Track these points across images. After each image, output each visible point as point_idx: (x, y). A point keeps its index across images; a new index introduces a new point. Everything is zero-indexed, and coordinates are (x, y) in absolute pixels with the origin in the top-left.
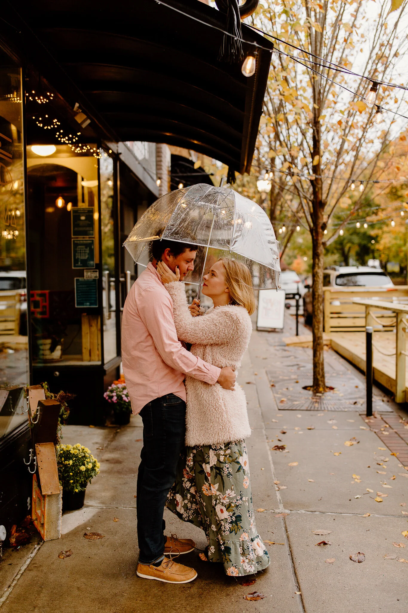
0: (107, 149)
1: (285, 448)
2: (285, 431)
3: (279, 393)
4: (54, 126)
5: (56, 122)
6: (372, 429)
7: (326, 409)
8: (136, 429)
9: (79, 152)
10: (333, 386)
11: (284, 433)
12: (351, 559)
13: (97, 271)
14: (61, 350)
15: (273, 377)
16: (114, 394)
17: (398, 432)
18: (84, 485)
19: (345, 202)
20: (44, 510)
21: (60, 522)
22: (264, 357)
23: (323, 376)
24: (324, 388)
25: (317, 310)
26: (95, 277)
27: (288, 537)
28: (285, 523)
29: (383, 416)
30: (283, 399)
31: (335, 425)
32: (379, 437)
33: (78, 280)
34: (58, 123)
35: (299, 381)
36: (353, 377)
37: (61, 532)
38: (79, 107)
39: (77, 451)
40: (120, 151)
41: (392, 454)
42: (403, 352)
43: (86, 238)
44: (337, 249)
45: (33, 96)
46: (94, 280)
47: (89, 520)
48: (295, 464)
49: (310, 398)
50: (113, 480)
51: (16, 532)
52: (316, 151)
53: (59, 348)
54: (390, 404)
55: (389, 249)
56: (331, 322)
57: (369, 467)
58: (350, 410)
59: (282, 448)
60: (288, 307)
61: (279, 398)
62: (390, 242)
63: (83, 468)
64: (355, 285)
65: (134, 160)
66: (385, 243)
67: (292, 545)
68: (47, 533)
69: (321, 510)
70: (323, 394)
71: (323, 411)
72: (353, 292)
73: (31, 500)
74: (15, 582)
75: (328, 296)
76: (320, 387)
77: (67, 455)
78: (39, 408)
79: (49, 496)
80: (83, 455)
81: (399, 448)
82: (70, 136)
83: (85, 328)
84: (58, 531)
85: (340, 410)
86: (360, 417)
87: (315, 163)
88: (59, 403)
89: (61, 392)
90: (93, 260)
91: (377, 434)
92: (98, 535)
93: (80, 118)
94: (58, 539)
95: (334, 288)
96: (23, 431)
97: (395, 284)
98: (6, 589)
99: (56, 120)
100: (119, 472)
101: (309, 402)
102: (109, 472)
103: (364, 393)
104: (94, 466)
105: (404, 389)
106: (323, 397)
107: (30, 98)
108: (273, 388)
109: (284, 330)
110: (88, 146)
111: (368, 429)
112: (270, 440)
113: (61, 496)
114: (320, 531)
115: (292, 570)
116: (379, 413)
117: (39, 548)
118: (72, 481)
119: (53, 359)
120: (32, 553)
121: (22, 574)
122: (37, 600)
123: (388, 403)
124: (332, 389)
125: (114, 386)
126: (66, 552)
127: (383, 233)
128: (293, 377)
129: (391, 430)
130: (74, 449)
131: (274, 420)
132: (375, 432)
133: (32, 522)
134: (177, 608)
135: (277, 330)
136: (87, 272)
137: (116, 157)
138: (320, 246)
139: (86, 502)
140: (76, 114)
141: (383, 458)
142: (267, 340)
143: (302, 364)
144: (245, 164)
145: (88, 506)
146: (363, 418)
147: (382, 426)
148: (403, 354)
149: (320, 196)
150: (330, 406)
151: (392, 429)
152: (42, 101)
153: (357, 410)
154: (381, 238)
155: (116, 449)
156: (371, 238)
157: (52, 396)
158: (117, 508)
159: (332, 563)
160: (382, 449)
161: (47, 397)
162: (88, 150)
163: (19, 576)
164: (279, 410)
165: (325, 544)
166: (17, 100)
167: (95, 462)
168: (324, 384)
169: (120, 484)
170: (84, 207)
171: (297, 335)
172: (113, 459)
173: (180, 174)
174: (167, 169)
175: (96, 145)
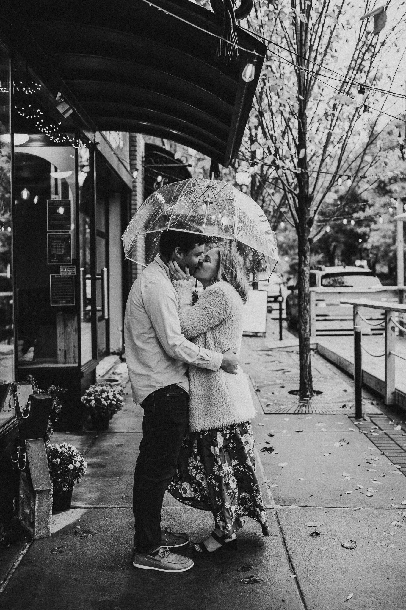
0: (85, 140)
1: (274, 450)
2: (272, 434)
3: (264, 398)
4: (36, 115)
5: (39, 112)
6: (361, 431)
7: (314, 412)
8: (117, 434)
9: (57, 142)
10: (321, 391)
11: (272, 436)
12: (343, 546)
13: (74, 267)
14: (34, 351)
15: (256, 382)
16: (92, 398)
17: (388, 433)
18: (71, 485)
20: (35, 507)
21: (50, 519)
22: (247, 362)
23: (311, 380)
24: (311, 392)
25: (304, 310)
26: (72, 273)
27: (281, 529)
28: (277, 517)
29: (372, 419)
30: (268, 404)
31: (324, 427)
32: (369, 438)
33: (54, 276)
35: (285, 385)
36: (342, 381)
37: (51, 530)
38: (61, 97)
39: (65, 449)
40: (97, 141)
41: (382, 453)
42: (392, 352)
43: (60, 232)
44: (321, 248)
45: (21, 87)
46: (71, 277)
47: (78, 520)
48: (285, 464)
49: (297, 402)
50: (98, 483)
51: (4, 531)
53: (32, 349)
54: (380, 407)
55: (377, 247)
56: (316, 325)
57: (359, 466)
58: (339, 413)
59: (271, 450)
60: (270, 311)
61: (265, 403)
62: (378, 241)
63: (71, 467)
64: (342, 285)
65: (110, 149)
66: (373, 242)
67: (285, 536)
68: (37, 533)
69: (312, 504)
70: (311, 398)
71: (311, 414)
72: (339, 293)
73: (17, 502)
74: (10, 576)
75: (313, 297)
76: (307, 392)
77: (54, 453)
78: (30, 402)
79: (40, 492)
80: (70, 453)
81: (389, 448)
82: (51, 126)
83: (60, 329)
84: (48, 529)
85: (328, 413)
86: (349, 420)
88: (51, 397)
89: (53, 387)
90: (70, 256)
91: (367, 436)
92: (89, 532)
93: (61, 109)
94: (49, 537)
95: (319, 289)
96: (11, 429)
97: (384, 285)
98: (2, 582)
99: (39, 110)
100: (103, 476)
101: (297, 405)
102: (92, 475)
103: (353, 396)
104: (82, 465)
105: (393, 390)
106: (310, 401)
107: (17, 88)
108: (258, 393)
109: (267, 335)
110: (68, 136)
111: (358, 431)
112: (258, 443)
113: (52, 493)
114: (311, 523)
115: (286, 558)
116: (368, 415)
117: (30, 546)
118: (60, 480)
119: (25, 361)
120: (23, 550)
121: (16, 569)
122: (35, 590)
123: (377, 406)
124: (319, 393)
125: (91, 389)
126: (59, 548)
127: (371, 230)
128: (278, 381)
129: (381, 432)
130: (61, 447)
131: (260, 424)
132: (365, 434)
133: (19, 522)
134: (176, 593)
135: (259, 335)
136: (63, 268)
137: (93, 147)
139: (72, 504)
140: (58, 103)
141: (372, 457)
142: (248, 345)
143: (287, 369)
144: (231, 157)
145: (75, 507)
146: (352, 421)
147: (372, 428)
148: (392, 354)
149: (306, 191)
150: (318, 409)
151: (382, 430)
152: (30, 91)
153: (346, 413)
154: (369, 236)
155: (96, 454)
156: (358, 236)
157: (40, 392)
158: (105, 508)
159: (325, 550)
160: (372, 449)
161: (35, 393)
162: (67, 140)
163: (13, 571)
164: (265, 414)
165: (317, 534)
166: (3, 90)
167: (82, 461)
168: (312, 388)
169: (106, 486)
170: (57, 199)
171: (281, 339)
172: (95, 463)
173: (156, 165)
174: (141, 159)
175: (74, 135)
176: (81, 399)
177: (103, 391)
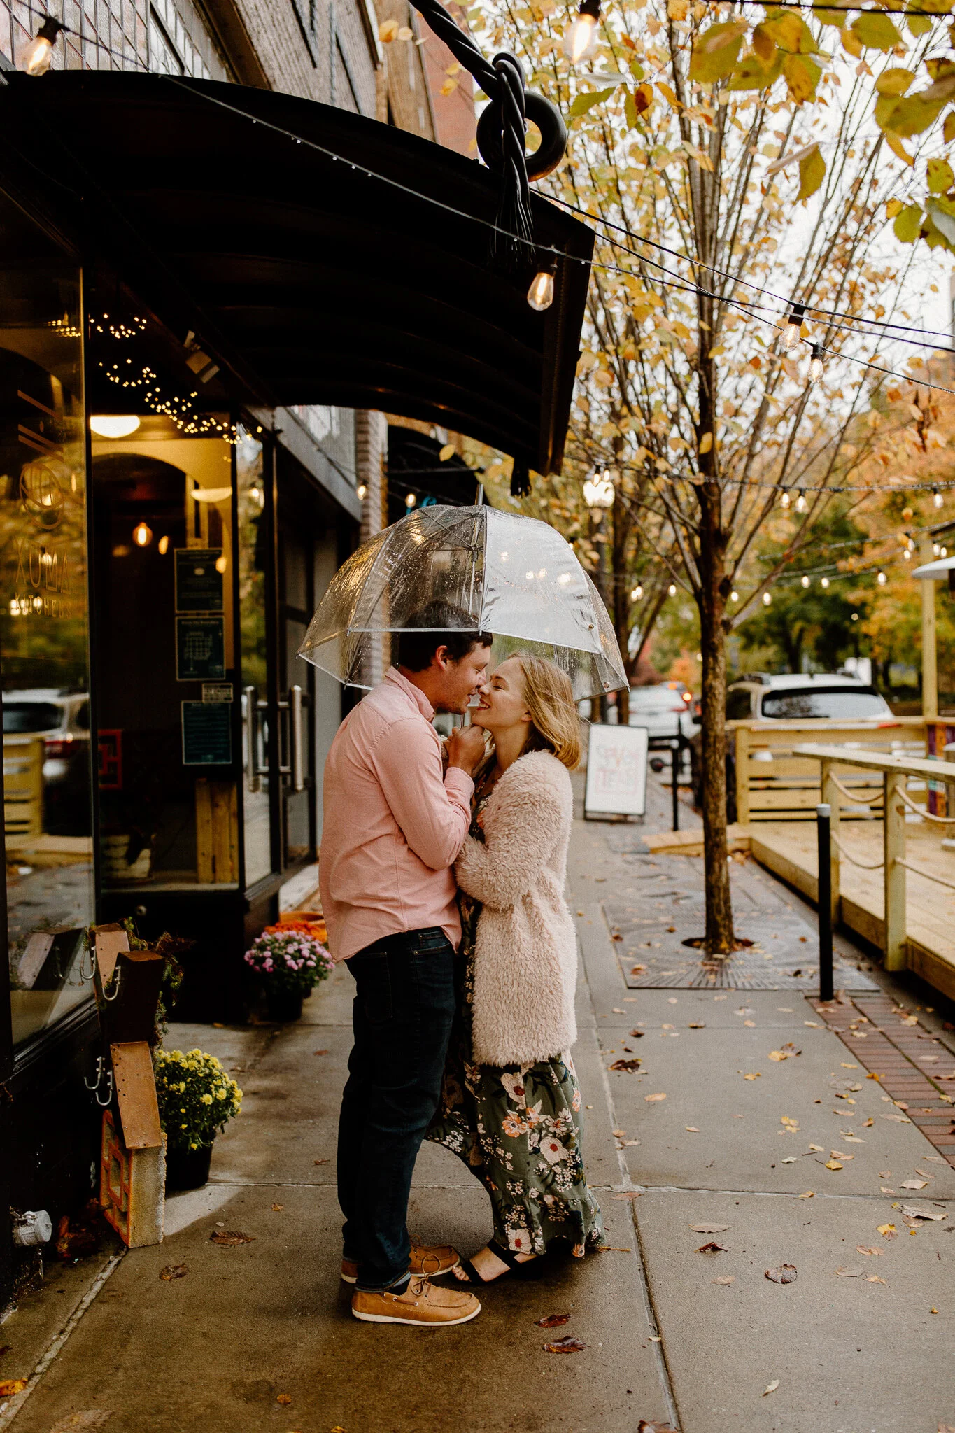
0: (251, 425)
1: (638, 1066)
2: (640, 1031)
3: (631, 953)
4: (143, 380)
5: (148, 373)
6: (830, 1027)
7: (733, 985)
8: (316, 1030)
9: (192, 432)
10: (751, 939)
11: (638, 1036)
12: (767, 1276)
13: (229, 687)
14: (151, 858)
15: (617, 920)
16: (268, 954)
17: (887, 1034)
18: (209, 1136)
19: (781, 530)
20: (129, 1183)
21: (162, 1207)
22: (599, 878)
23: (729, 916)
24: (729, 943)
25: (713, 769)
26: (226, 699)
27: (638, 1237)
28: (633, 1211)
29: (855, 1000)
30: (637, 966)
31: (751, 1018)
32: (845, 1043)
33: (190, 705)
34: (151, 375)
35: (676, 928)
36: (796, 918)
37: (162, 1230)
38: (194, 341)
39: (195, 1064)
40: (278, 427)
41: (870, 1075)
42: (899, 859)
43: (205, 614)
44: (773, 635)
45: (105, 325)
46: (224, 706)
47: (221, 1209)
48: (660, 1097)
49: (699, 963)
50: (269, 1132)
51: (69, 1230)
52: (706, 423)
53: (146, 853)
54: (873, 974)
55: (891, 632)
56: (749, 800)
57: (818, 1102)
58: (786, 987)
59: (634, 1065)
60: (656, 767)
61: (630, 964)
62: (893, 618)
63: (207, 1099)
64: (807, 714)
65: (309, 442)
66: (883, 620)
67: (646, 1252)
68: (134, 1234)
69: (710, 1185)
70: (728, 954)
71: (725, 989)
72: (799, 732)
73: (98, 1168)
74: (73, 1324)
75: (743, 741)
76: (721, 941)
77: (174, 1072)
78: (119, 968)
79: (139, 1152)
80: (207, 1071)
81: (886, 1065)
82: (176, 399)
83: (203, 813)
84: (157, 1227)
85: (763, 987)
86: (805, 1002)
87: (704, 448)
88: (160, 957)
89: (165, 936)
90: (222, 663)
91: (840, 1038)
92: (241, 1236)
93: (195, 364)
94: (158, 1244)
95: (759, 722)
96: (84, 1020)
97: (896, 712)
98: (55, 1337)
99: (148, 369)
100: (280, 1116)
101: (697, 971)
102: (260, 1116)
103: (816, 953)
104: (231, 1095)
105: (902, 940)
106: (728, 961)
107: (99, 328)
108: (618, 943)
109: (646, 819)
110: (212, 420)
111: (822, 1026)
112: (608, 1051)
113: (164, 1153)
114: (705, 1225)
115: (644, 1298)
116: (848, 993)
117: (119, 1262)
118: (184, 1126)
119: (132, 879)
120: (104, 1271)
121: (86, 1310)
122: (120, 1356)
123: (869, 974)
124: (747, 944)
125: (266, 937)
126: (176, 1268)
127: (877, 596)
128: (663, 919)
129: (873, 1029)
130: (188, 1059)
131: (616, 1010)
132: (837, 1033)
133: (100, 1212)
134: (407, 1368)
135: (630, 819)
136: (209, 688)
137: (270, 440)
138: (718, 629)
139: (211, 1174)
140: (189, 353)
141: (849, 1084)
142: (607, 840)
143: (683, 892)
144: (550, 453)
145: (217, 1182)
146: (812, 1005)
147: (854, 1020)
148: (899, 864)
149: (716, 520)
150: (742, 980)
151: (875, 1026)
152: (124, 333)
153: (800, 987)
154: (873, 609)
155: (272, 1071)
156: (850, 608)
157: (143, 946)
158: (279, 1184)
159: (728, 1285)
160: (850, 1066)
161: (133, 947)
162: (212, 428)
163: (80, 1314)
164: (630, 988)
165: (715, 1248)
166: (71, 332)
167: (232, 1088)
168: (731, 934)
169: (285, 1139)
170: (199, 548)
171: (676, 828)
172: (267, 1090)
173: (411, 471)
174: (379, 458)
175: (227, 416)
176: (244, 954)
177: (289, 941)
